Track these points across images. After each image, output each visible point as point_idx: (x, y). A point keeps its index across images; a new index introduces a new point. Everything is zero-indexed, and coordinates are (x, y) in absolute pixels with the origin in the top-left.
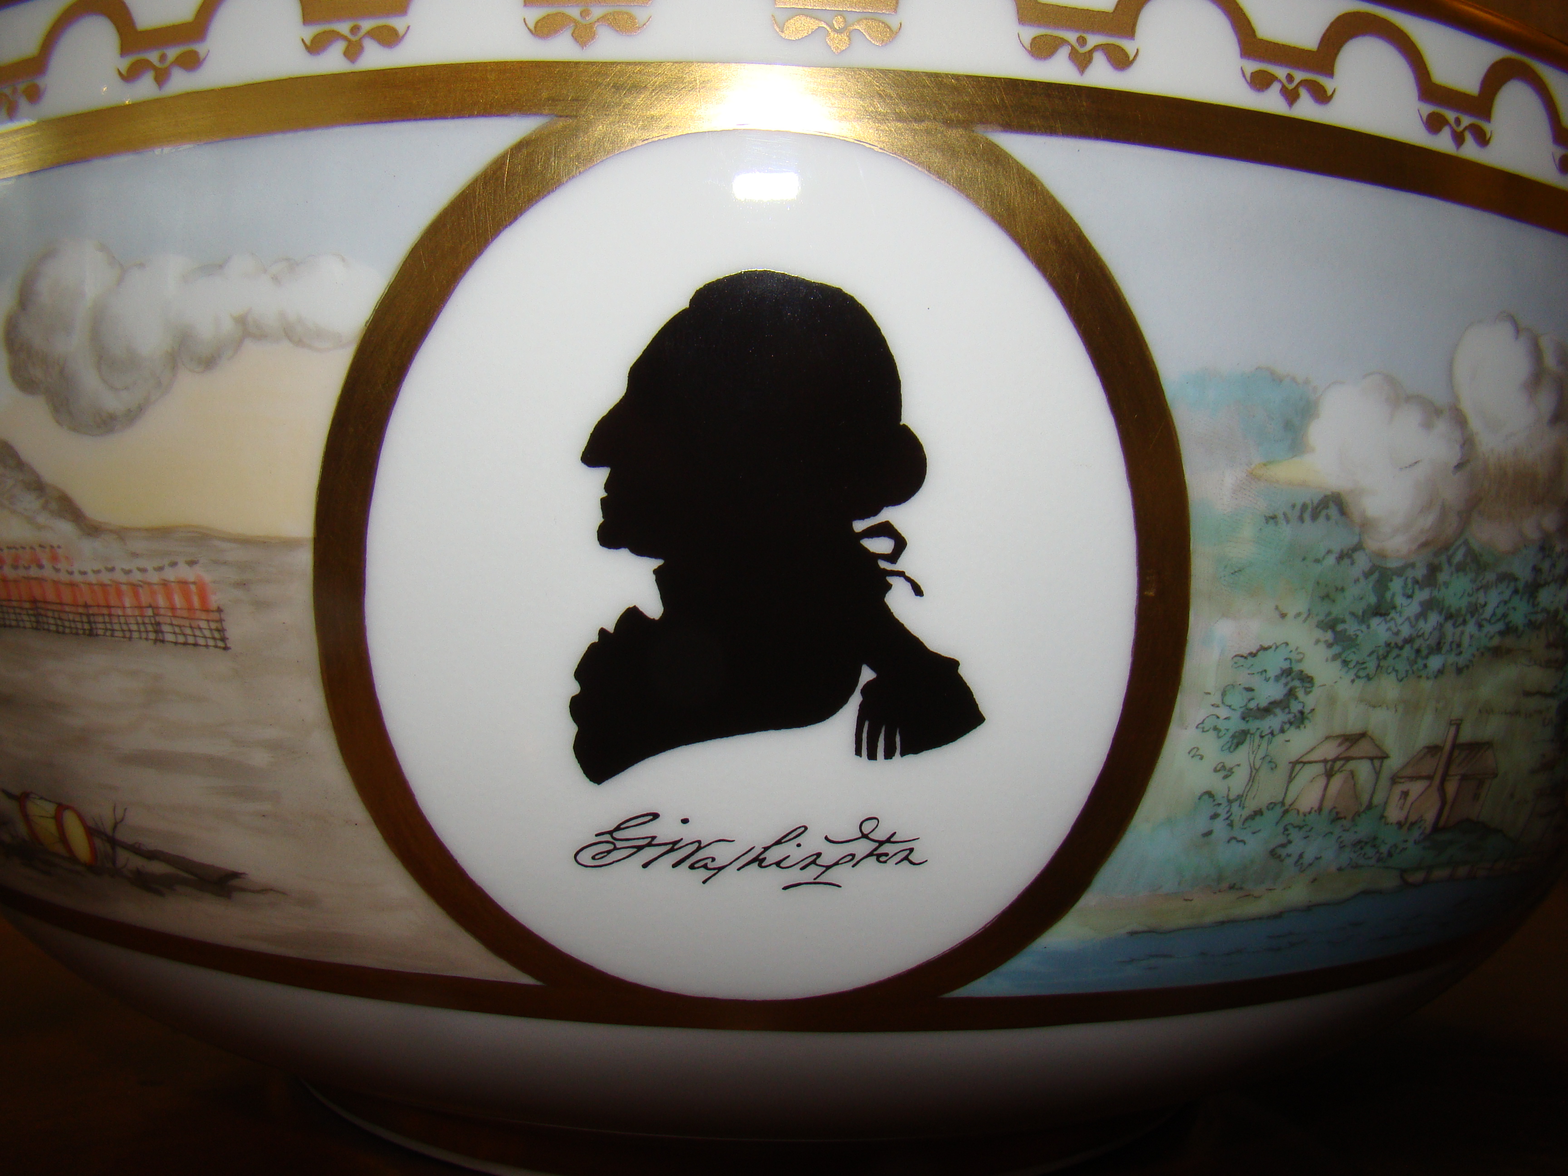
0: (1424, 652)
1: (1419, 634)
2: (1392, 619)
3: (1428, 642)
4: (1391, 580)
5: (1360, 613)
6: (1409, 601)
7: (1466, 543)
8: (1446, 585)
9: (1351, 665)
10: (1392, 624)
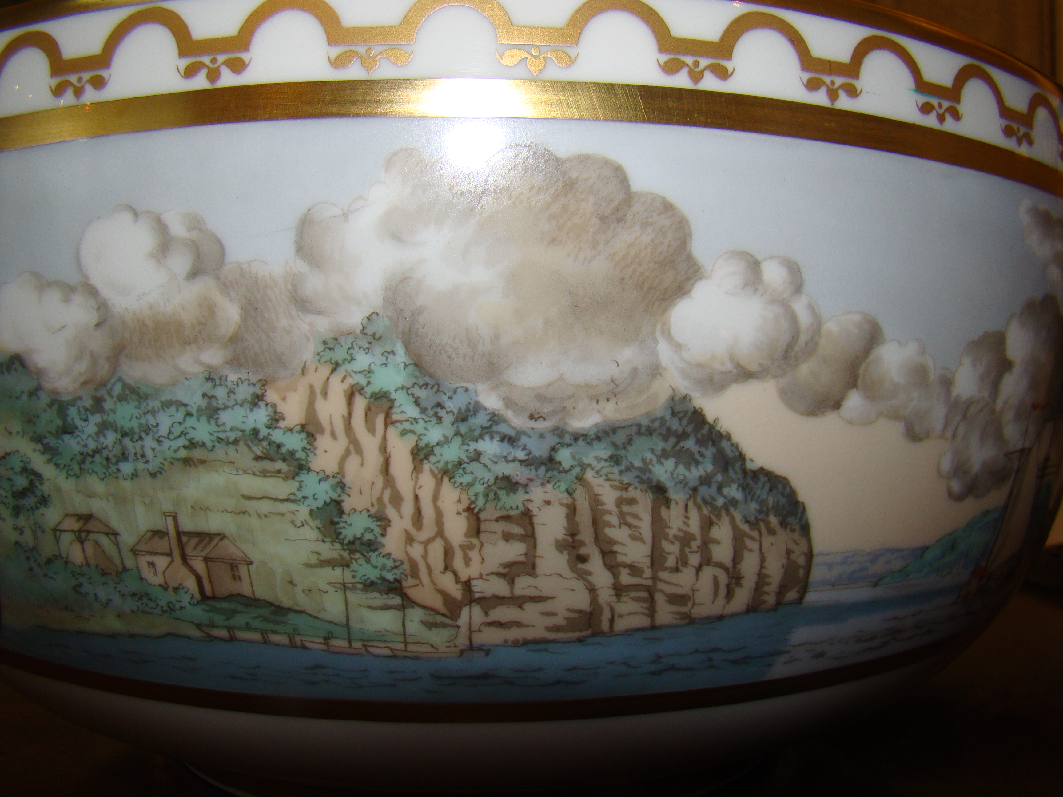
0: (114, 460)
1: (103, 447)
2: (78, 436)
3: (114, 453)
4: (68, 409)
5: (54, 432)
6: (87, 423)
7: (120, 379)
8: (113, 411)
9: (62, 466)
10: (78, 439)
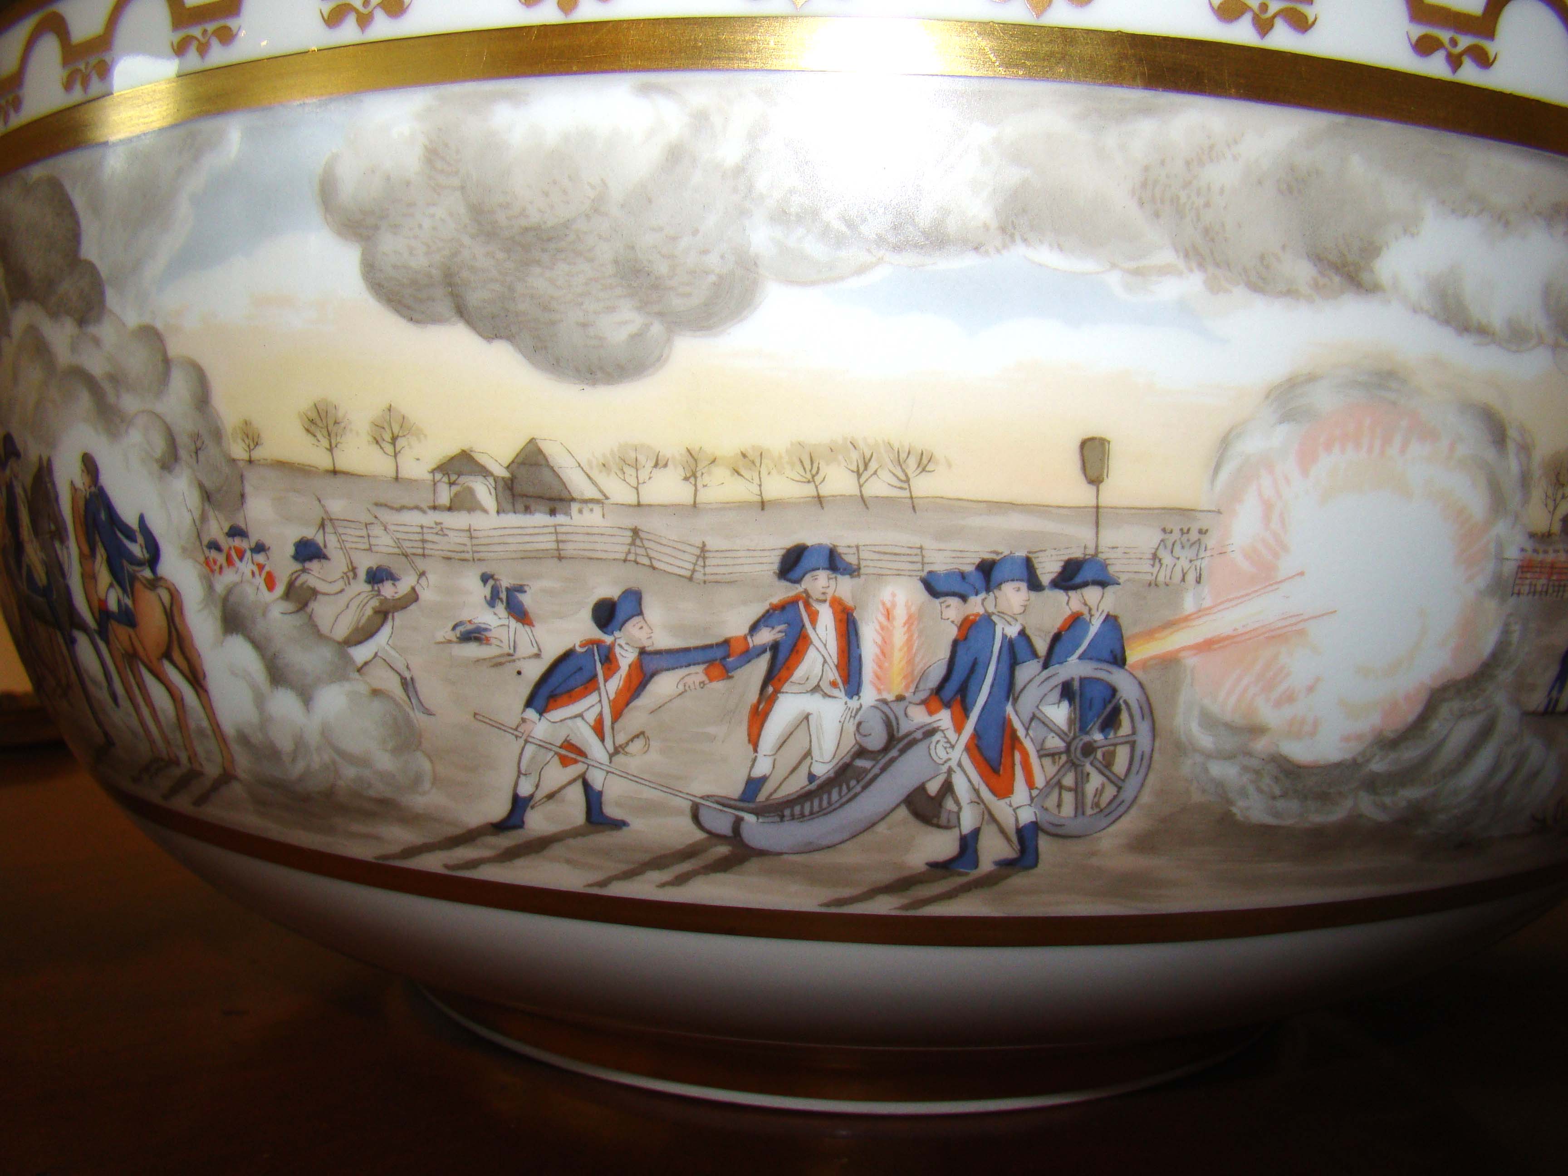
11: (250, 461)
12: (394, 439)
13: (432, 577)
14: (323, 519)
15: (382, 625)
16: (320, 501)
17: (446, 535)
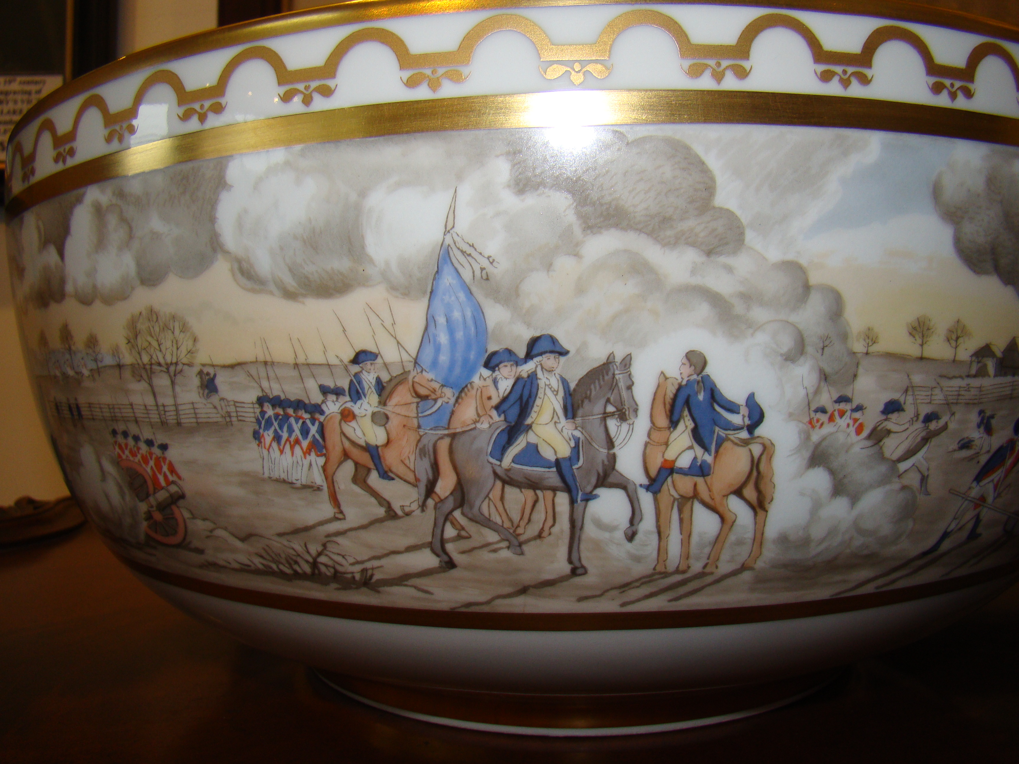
11: (867, 354)
12: (957, 338)
13: (957, 416)
14: (908, 387)
15: (923, 447)
16: (908, 376)
17: (970, 391)
